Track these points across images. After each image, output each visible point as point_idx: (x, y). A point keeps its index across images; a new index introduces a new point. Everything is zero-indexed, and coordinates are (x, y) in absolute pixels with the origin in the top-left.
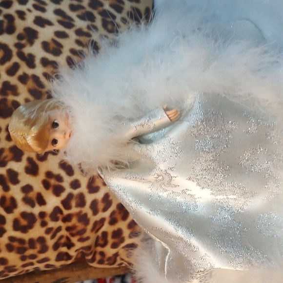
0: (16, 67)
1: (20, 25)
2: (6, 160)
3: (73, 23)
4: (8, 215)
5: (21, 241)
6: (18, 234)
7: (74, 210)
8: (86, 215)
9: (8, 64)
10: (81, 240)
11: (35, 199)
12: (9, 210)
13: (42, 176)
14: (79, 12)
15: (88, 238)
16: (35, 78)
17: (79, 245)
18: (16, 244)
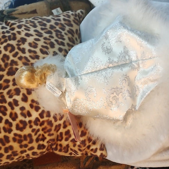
0: (17, 54)
1: (18, 37)
2: (13, 95)
3: (42, 35)
4: (14, 122)
5: (20, 136)
6: (18, 132)
7: (45, 119)
8: (51, 121)
9: (13, 53)
10: (49, 135)
11: (26, 114)
12: (14, 119)
13: (29, 102)
14: (45, 31)
15: (53, 134)
16: (26, 58)
17: (48, 138)
18: (17, 138)
